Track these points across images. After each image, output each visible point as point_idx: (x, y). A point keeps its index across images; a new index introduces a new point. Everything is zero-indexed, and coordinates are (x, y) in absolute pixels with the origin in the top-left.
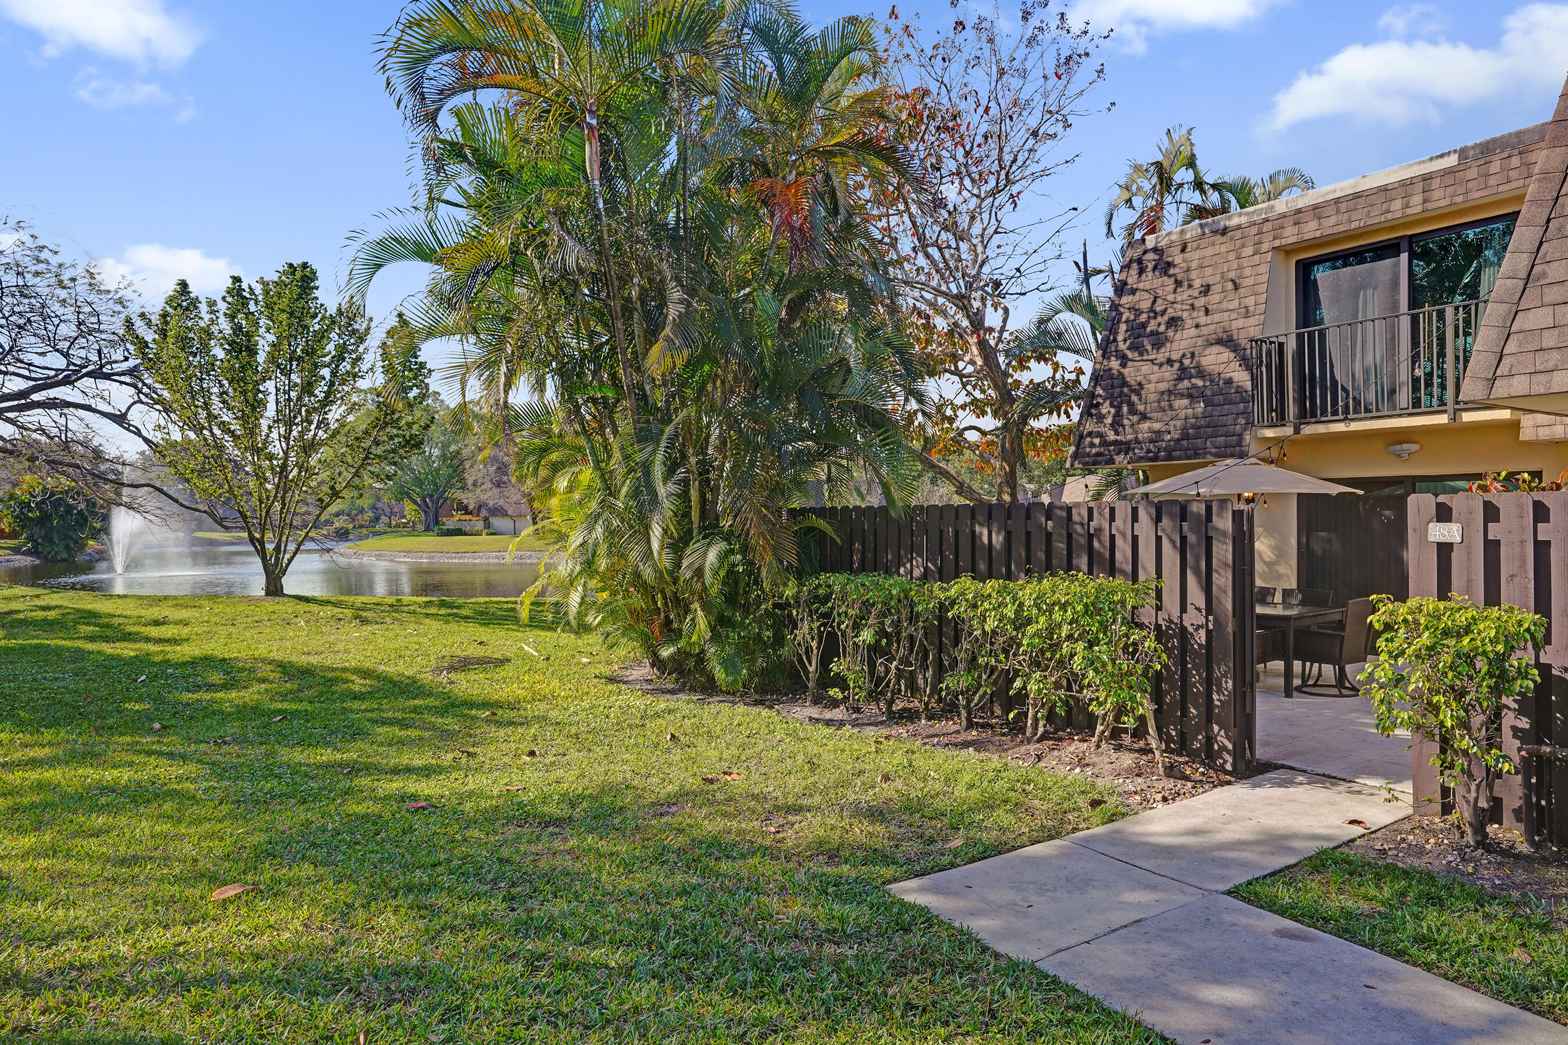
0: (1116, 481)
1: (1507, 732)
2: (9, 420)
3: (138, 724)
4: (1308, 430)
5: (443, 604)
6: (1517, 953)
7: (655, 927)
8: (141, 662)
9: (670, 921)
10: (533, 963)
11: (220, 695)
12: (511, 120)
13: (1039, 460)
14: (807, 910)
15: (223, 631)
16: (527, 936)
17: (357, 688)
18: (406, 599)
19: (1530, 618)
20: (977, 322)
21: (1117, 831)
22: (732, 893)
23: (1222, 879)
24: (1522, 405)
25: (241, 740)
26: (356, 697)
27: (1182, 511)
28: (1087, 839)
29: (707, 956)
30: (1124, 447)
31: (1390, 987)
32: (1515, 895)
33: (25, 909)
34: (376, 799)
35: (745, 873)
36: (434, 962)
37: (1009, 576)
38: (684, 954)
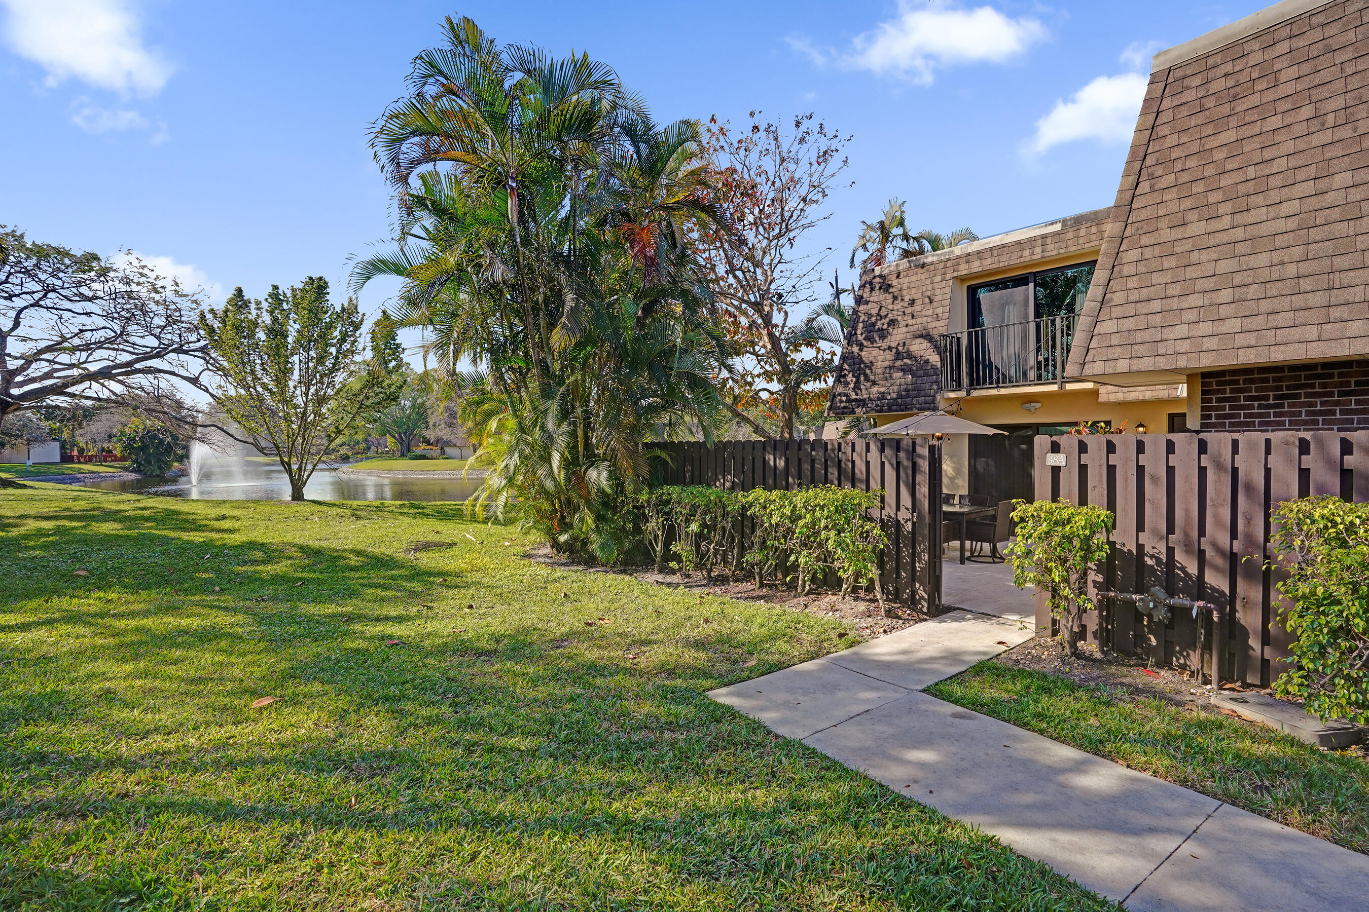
0: (856, 425)
1: (1090, 584)
2: (120, 382)
3: (205, 587)
4: (975, 393)
5: (412, 506)
6: (1092, 721)
7: (552, 723)
8: (207, 545)
9: (562, 719)
10: (470, 749)
11: (260, 568)
12: (458, 182)
13: (808, 410)
14: (653, 709)
15: (263, 524)
16: (465, 730)
17: (353, 563)
18: (387, 503)
19: (1104, 513)
20: (767, 319)
21: (856, 654)
22: (603, 699)
23: (920, 682)
24: (1100, 380)
25: (274, 599)
26: (352, 569)
27: (897, 445)
28: (835, 659)
29: (586, 742)
30: (862, 403)
31: (1019, 746)
32: (1092, 684)
33: (125, 714)
34: (364, 639)
35: (612, 686)
36: (403, 748)
37: (787, 487)
38: (571, 740)
